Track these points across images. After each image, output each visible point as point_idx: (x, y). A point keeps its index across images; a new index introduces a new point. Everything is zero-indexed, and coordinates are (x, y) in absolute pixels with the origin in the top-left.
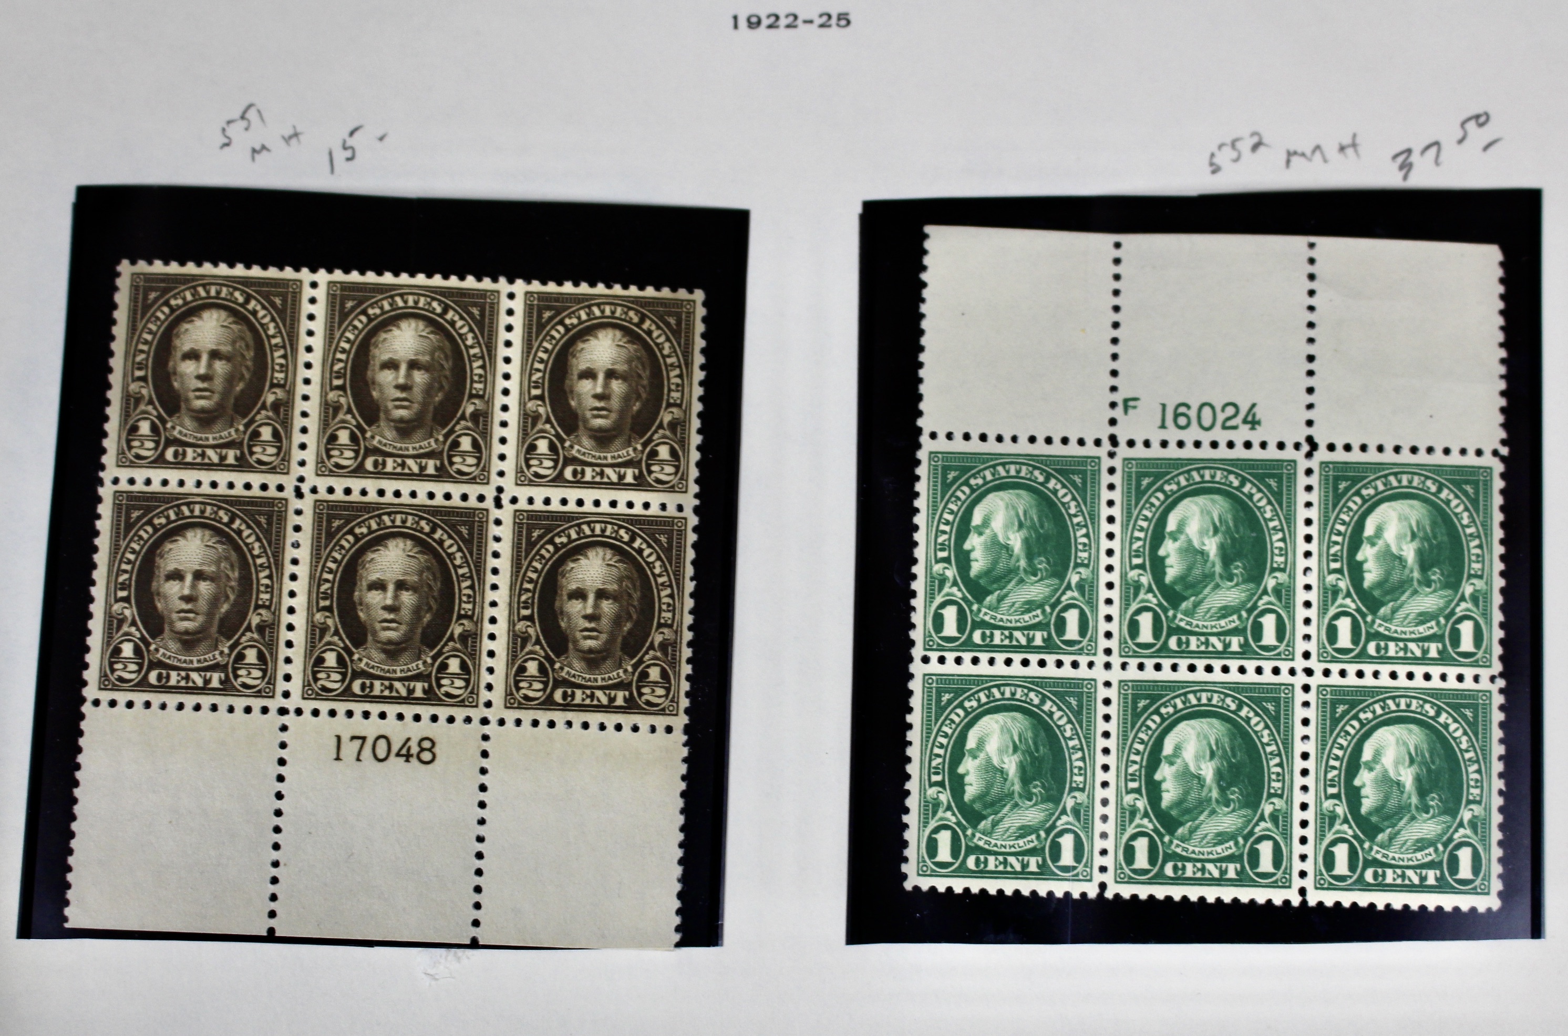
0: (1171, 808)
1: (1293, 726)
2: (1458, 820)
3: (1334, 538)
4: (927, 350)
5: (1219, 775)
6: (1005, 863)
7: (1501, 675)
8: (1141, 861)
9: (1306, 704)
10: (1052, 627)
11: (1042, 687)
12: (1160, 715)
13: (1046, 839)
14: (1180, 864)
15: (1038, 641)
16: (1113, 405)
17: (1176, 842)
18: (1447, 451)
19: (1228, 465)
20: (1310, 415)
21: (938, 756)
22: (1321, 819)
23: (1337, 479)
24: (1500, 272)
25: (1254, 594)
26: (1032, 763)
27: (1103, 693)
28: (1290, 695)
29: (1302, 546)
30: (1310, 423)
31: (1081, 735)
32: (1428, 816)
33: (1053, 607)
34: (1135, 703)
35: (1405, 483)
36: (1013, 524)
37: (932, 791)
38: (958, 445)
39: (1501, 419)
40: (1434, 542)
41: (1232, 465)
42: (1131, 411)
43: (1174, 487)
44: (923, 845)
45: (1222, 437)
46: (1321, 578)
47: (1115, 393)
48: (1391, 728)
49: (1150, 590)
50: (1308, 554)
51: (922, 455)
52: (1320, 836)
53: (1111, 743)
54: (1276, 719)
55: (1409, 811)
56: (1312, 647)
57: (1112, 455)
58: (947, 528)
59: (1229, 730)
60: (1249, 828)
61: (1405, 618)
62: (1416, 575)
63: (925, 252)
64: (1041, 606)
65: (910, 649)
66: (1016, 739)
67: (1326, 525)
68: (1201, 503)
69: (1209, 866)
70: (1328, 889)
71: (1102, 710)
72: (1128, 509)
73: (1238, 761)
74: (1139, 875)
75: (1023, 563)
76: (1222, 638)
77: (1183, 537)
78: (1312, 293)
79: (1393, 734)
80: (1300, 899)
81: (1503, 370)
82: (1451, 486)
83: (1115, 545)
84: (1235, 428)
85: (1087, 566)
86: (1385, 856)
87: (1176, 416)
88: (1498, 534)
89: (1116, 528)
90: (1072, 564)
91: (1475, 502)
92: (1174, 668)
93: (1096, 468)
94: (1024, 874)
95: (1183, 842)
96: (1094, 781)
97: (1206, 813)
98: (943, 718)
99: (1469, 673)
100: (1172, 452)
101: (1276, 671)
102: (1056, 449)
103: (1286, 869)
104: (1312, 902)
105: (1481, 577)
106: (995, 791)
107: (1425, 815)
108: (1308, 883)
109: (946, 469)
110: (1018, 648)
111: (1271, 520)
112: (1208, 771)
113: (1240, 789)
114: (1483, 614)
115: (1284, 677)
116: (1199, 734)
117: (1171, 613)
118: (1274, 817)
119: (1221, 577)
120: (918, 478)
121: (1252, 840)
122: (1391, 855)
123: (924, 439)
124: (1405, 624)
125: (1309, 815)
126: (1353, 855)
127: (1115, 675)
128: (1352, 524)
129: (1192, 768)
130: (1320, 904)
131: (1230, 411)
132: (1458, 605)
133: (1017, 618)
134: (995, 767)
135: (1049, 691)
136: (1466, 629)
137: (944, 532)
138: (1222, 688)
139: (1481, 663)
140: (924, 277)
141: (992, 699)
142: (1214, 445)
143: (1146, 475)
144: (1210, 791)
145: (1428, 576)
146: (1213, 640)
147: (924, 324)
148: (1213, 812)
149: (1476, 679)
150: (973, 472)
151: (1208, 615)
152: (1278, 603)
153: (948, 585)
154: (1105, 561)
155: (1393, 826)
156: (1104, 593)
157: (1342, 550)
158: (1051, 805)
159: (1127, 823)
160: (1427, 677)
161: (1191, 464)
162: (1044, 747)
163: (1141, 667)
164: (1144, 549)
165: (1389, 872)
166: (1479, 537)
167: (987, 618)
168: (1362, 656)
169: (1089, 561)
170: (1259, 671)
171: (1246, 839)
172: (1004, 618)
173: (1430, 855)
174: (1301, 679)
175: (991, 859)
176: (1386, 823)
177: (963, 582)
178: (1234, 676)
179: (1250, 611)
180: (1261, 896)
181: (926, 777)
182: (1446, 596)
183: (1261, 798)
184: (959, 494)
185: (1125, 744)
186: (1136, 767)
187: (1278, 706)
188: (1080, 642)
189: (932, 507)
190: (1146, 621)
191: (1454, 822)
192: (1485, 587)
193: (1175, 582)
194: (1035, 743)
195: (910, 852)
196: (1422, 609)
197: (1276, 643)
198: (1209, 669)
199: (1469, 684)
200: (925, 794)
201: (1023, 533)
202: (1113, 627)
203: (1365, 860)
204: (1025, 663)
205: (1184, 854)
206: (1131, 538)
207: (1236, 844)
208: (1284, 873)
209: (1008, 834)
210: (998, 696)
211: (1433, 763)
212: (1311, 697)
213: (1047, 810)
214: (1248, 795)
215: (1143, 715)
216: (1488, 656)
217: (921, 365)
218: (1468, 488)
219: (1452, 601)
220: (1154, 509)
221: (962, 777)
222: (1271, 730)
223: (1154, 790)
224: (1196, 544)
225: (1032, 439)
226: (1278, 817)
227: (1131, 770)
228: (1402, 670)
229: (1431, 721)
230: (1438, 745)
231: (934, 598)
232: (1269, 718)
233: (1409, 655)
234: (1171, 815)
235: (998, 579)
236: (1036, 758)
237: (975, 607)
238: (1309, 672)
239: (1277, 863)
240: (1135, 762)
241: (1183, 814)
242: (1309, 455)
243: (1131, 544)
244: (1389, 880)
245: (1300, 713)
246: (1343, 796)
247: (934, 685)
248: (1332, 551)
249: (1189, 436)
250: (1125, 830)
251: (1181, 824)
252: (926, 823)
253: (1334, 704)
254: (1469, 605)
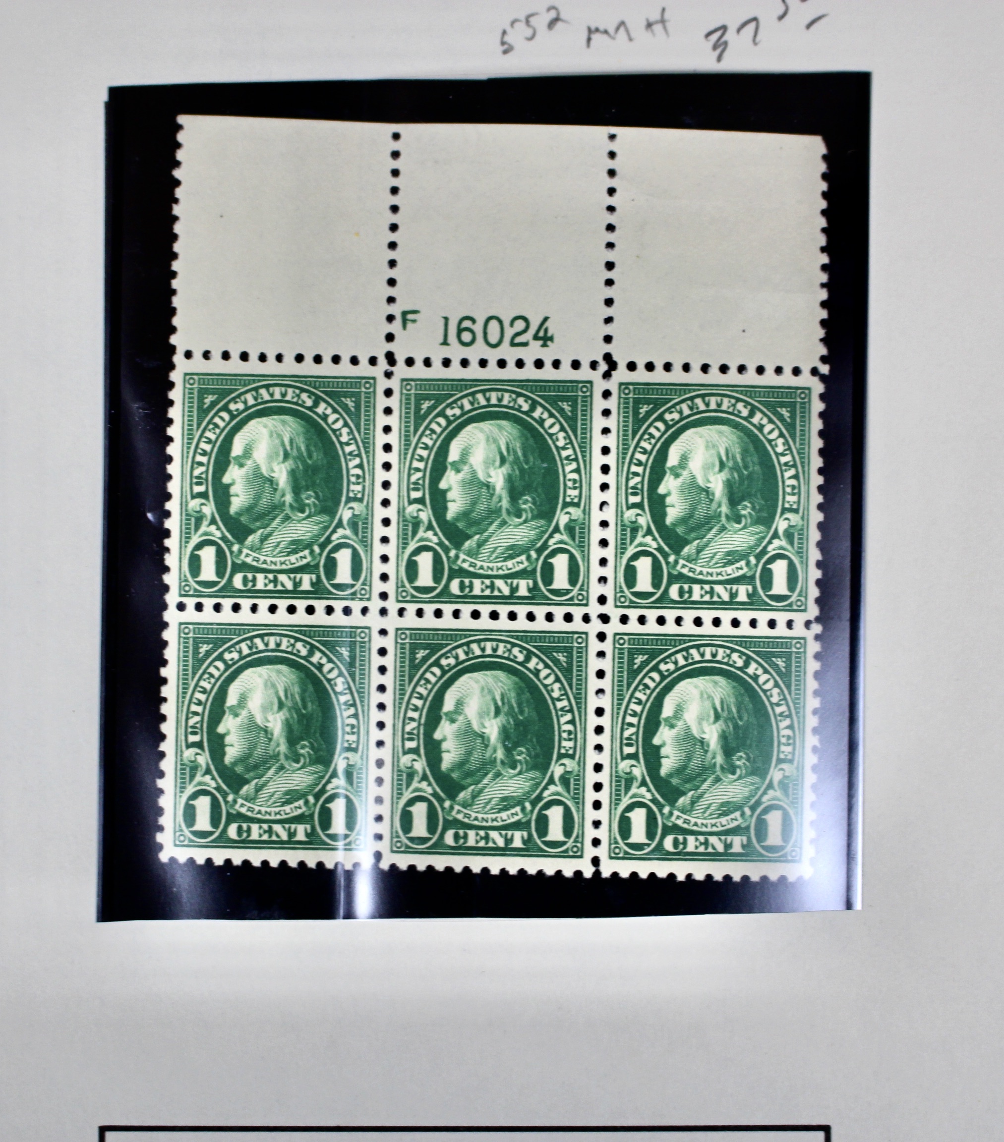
0: (452, 770)
1: (586, 679)
2: (767, 782)
3: (634, 469)
4: (180, 257)
5: (505, 733)
6: (270, 831)
7: (818, 620)
8: (420, 828)
9: (601, 654)
10: (322, 569)
11: (310, 637)
12: (441, 667)
13: (315, 805)
14: (461, 832)
15: (306, 586)
16: (390, 318)
17: (457, 807)
18: (760, 370)
19: (518, 387)
20: (608, 330)
21: (196, 713)
22: (617, 781)
23: (637, 402)
24: (823, 167)
25: (544, 532)
26: (299, 721)
27: (378, 641)
28: (583, 645)
29: (598, 478)
30: (608, 339)
31: (354, 689)
32: (735, 777)
33: (323, 546)
34: (413, 653)
35: (713, 406)
36: (277, 454)
37: (189, 753)
38: (216, 365)
39: (821, 333)
40: (745, 473)
41: (522, 387)
42: (410, 325)
43: (457, 412)
44: (180, 812)
45: (511, 355)
46: (619, 514)
47: (392, 305)
48: (695, 680)
49: (430, 527)
50: (604, 487)
51: (175, 376)
52: (616, 800)
53: (387, 698)
54: (567, 671)
55: (714, 772)
56: (608, 590)
57: (388, 375)
58: (204, 459)
59: (516, 683)
60: (538, 792)
61: (712, 558)
62: (724, 509)
63: (178, 146)
64: (309, 546)
65: (164, 594)
66: (282, 694)
67: (625, 454)
68: (487, 430)
69: (494, 834)
70: (623, 858)
71: (377, 661)
72: (406, 436)
73: (526, 718)
74: (417, 845)
75: (289, 498)
76: (509, 581)
77: (466, 468)
78: (611, 191)
79: (696, 687)
80: (593, 869)
81: (824, 278)
82: (765, 410)
83: (392, 476)
84: (525, 344)
85: (361, 500)
86: (686, 821)
87: (460, 331)
88: (817, 462)
89: (392, 457)
90: (344, 499)
91: (791, 427)
92: (456, 614)
93: (371, 390)
94: (291, 843)
95: (465, 808)
96: (368, 740)
97: (490, 775)
98: (201, 672)
99: (781, 618)
100: (456, 372)
101: (568, 618)
102: (327, 369)
103: (577, 837)
104: (606, 873)
105: (796, 511)
106: (259, 752)
107: (731, 776)
108: (602, 852)
109: (202, 393)
110: (284, 593)
111: (564, 448)
112: (493, 729)
113: (527, 749)
114: (798, 553)
115: (577, 625)
116: (483, 689)
117: (452, 553)
118: (565, 781)
119: (509, 512)
120: (171, 403)
121: (540, 805)
122: (693, 820)
123: (178, 358)
124: (711, 564)
125: (603, 777)
126: (651, 820)
127: (392, 622)
128: (654, 453)
129: (476, 726)
130: (615, 875)
131: (520, 325)
132: (770, 542)
133: (283, 559)
134: (259, 726)
135: (318, 641)
136: (779, 569)
137: (201, 464)
138: (508, 636)
139: (795, 607)
140: (177, 173)
141: (254, 650)
142: (502, 364)
143: (427, 398)
144: (495, 751)
145: (738, 510)
146: (499, 583)
147: (178, 228)
148: (498, 775)
149: (790, 624)
150: (233, 395)
151: (494, 556)
152: (571, 542)
153: (205, 523)
154: (380, 494)
155: (697, 788)
156: (380, 531)
157: (642, 482)
158: (320, 768)
159: (404, 786)
160: (735, 623)
161: (476, 386)
162: (312, 703)
163: (420, 613)
164: (424, 481)
165: (691, 839)
166: (794, 466)
167: (249, 560)
168: (664, 601)
169: (363, 495)
170: (549, 617)
171: (534, 804)
172: (269, 559)
173: (736, 820)
174: (597, 626)
175: (255, 827)
176: (688, 786)
177: (222, 520)
178: (522, 624)
179: (539, 551)
180: (550, 867)
181: (183, 738)
182: (757, 533)
183: (551, 759)
184: (217, 420)
185: (402, 699)
186: (414, 724)
187: (570, 658)
188: (353, 586)
189: (189, 436)
190: (425, 561)
191: (763, 783)
192: (801, 523)
193: (457, 519)
194: (303, 700)
195: (165, 820)
196: (730, 548)
197: (569, 587)
198: (494, 616)
199: (781, 630)
200: (181, 756)
201: (289, 464)
202: (389, 568)
203: (665, 826)
204: (292, 610)
205: (466, 820)
206: (410, 468)
207: (523, 809)
208: (576, 841)
209: (273, 799)
210: (261, 646)
211: (741, 718)
212: (607, 646)
213: (316, 773)
214: (537, 756)
215: (421, 666)
216: (803, 599)
217: (174, 275)
218: (784, 412)
219: (764, 538)
220: (434, 436)
221: (222, 737)
222: (562, 684)
223: (433, 751)
224: (481, 476)
225: (299, 358)
226: (569, 779)
227: (408, 728)
228: (708, 616)
229: (739, 672)
230: (747, 699)
231: (189, 538)
232: (560, 670)
233: (716, 599)
234: (452, 778)
235: (261, 517)
236: (303, 716)
237: (236, 548)
238: (605, 618)
239: (568, 831)
240: (412, 719)
241: (465, 778)
242: (607, 375)
243: (409, 475)
244: (690, 848)
245: (594, 664)
246: (641, 756)
247: (191, 635)
248: (632, 483)
249: (474, 354)
250: (401, 794)
251: (463, 788)
252: (183, 789)
253: (632, 654)
254: (783, 543)
